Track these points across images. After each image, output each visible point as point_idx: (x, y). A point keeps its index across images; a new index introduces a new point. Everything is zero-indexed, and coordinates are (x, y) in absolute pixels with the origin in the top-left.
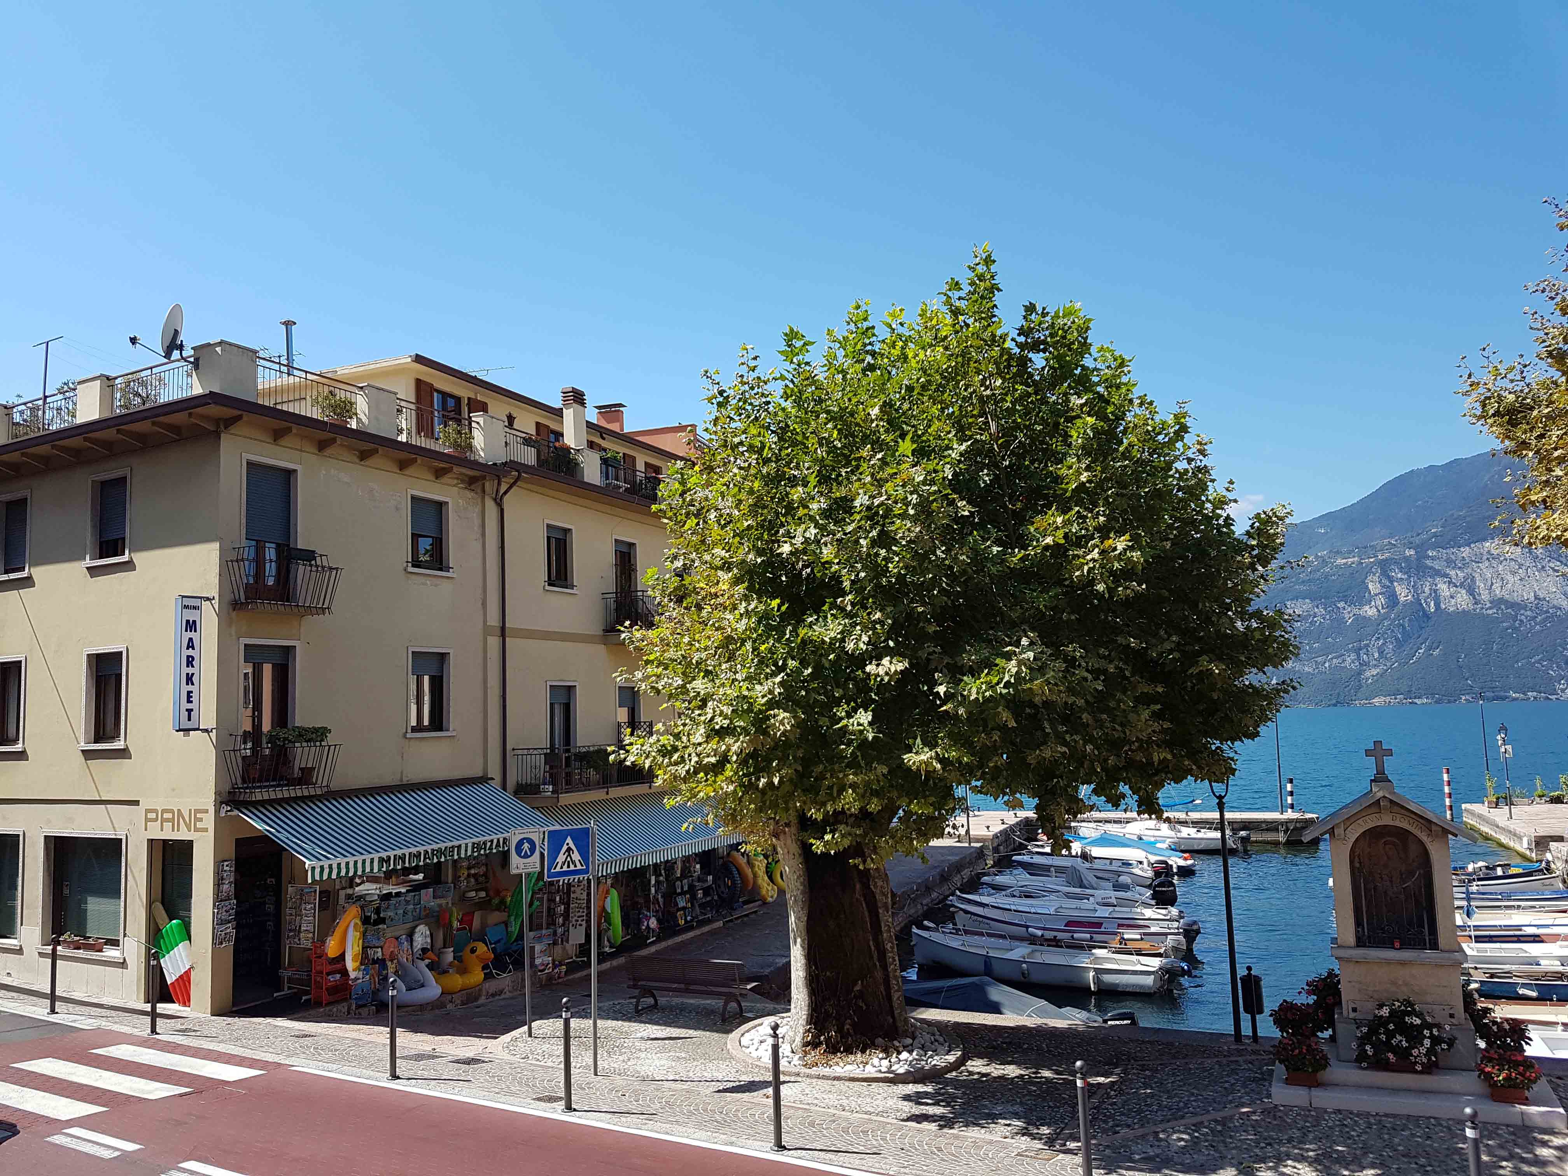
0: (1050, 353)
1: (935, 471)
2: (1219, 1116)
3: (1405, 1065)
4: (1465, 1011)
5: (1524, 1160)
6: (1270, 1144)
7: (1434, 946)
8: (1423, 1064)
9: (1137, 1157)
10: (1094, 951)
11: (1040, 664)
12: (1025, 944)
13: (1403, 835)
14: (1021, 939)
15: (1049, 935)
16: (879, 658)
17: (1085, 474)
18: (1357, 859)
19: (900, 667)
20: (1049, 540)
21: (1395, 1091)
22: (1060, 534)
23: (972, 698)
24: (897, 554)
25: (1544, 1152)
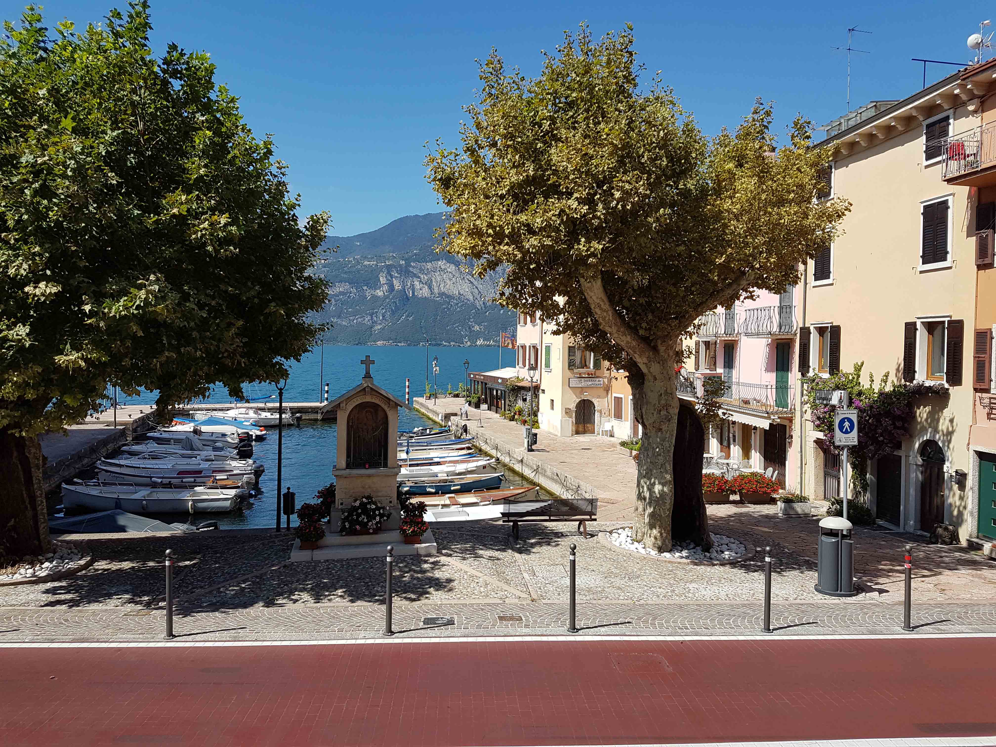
0: (185, 81)
1: (92, 147)
2: (258, 573)
3: (365, 531)
4: (398, 499)
5: (415, 571)
6: (286, 585)
7: (386, 466)
8: (373, 529)
9: (205, 604)
10: (196, 488)
11: (163, 294)
12: (148, 488)
13: (376, 406)
14: (146, 485)
15: (166, 481)
16: (37, 282)
17: (203, 169)
18: (351, 421)
19: (54, 290)
20: (175, 211)
21: (357, 545)
22: (184, 208)
23: (111, 315)
24: (55, 204)
25: (426, 566)
